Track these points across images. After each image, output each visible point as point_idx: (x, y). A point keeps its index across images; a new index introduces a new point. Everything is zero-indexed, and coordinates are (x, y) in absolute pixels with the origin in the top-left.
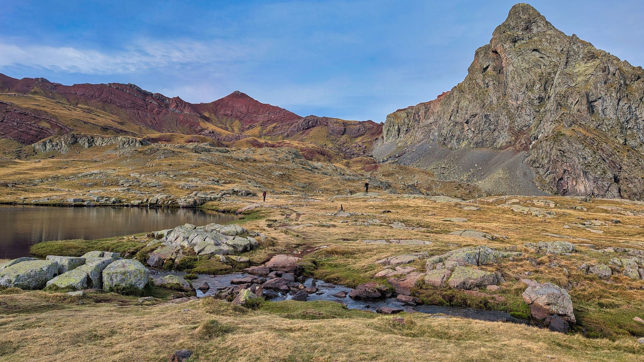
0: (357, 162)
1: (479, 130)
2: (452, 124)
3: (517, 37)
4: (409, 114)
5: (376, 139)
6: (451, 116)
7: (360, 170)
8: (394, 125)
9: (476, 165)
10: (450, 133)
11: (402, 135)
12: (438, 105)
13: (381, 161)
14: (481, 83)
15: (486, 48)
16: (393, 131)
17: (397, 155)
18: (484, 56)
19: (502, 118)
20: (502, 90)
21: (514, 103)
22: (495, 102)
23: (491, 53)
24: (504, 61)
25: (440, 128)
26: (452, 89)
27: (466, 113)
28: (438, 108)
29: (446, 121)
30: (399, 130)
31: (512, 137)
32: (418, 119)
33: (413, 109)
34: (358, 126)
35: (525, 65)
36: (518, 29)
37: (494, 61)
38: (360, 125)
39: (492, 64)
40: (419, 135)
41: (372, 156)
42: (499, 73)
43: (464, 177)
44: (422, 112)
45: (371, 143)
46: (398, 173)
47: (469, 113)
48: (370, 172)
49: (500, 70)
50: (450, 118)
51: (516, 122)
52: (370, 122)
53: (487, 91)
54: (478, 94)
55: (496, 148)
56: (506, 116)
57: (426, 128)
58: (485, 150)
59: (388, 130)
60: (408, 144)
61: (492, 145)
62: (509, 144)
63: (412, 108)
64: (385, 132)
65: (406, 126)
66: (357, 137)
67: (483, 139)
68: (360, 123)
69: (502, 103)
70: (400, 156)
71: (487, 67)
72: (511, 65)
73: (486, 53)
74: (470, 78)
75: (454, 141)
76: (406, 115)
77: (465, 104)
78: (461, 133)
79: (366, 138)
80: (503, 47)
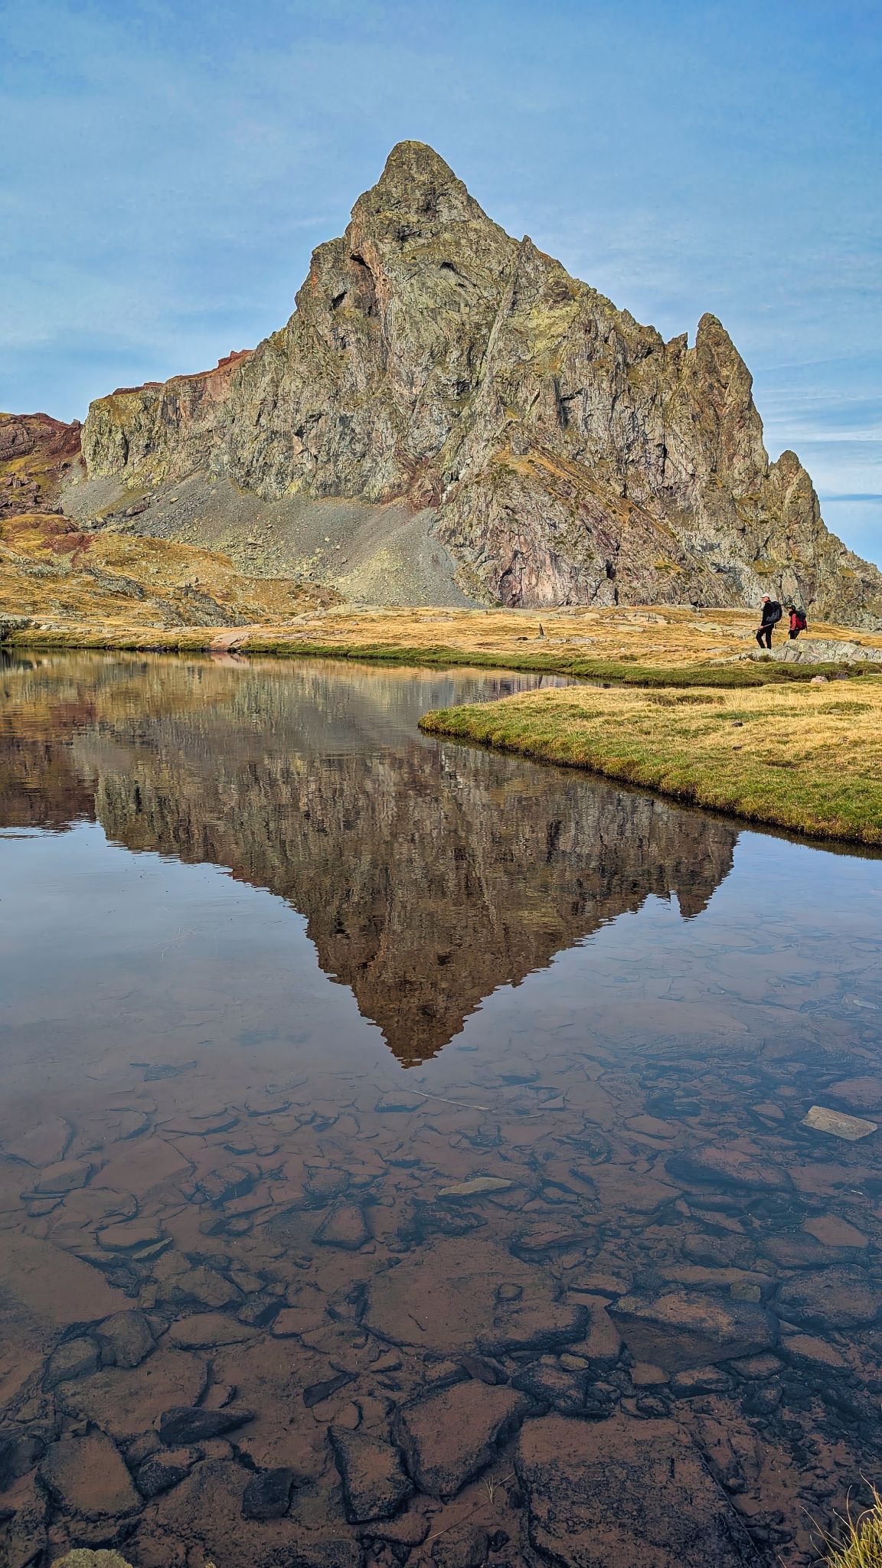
0: (25, 526)
1: (328, 454)
2: (263, 436)
3: (408, 227)
4: (148, 404)
5: (66, 466)
6: (260, 416)
7: (39, 548)
8: (110, 431)
9: (327, 539)
10: (261, 459)
11: (135, 458)
12: (224, 385)
13: (89, 524)
14: (329, 337)
15: (337, 248)
16: (111, 446)
17: (129, 511)
18: (333, 267)
19: (380, 425)
20: (377, 358)
21: (406, 392)
22: (362, 387)
23: (348, 261)
24: (379, 286)
25: (235, 446)
26: (260, 346)
27: (297, 411)
28: (224, 393)
29: (247, 426)
30: (126, 444)
31: (403, 473)
32: (174, 418)
33: (158, 391)
34: (10, 428)
35: (425, 300)
36: (409, 207)
37: (357, 282)
38: (16, 426)
39: (353, 291)
40: (181, 460)
41: (60, 512)
42: (369, 313)
43: (304, 568)
44: (184, 400)
45: (52, 475)
46: (144, 556)
47: (304, 410)
48: (70, 555)
49: (370, 308)
50: (258, 420)
51: (410, 439)
52: (43, 418)
53: (342, 357)
54: (323, 363)
55: (369, 498)
56: (389, 423)
57: (197, 441)
58: (344, 502)
59: (97, 443)
60: (154, 482)
61: (360, 492)
62: (397, 490)
63: (154, 386)
64: (87, 449)
65: (146, 434)
66: (9, 458)
67: (338, 477)
68: (16, 420)
69: (377, 389)
70: (136, 513)
71: (341, 297)
72: (396, 298)
73: (336, 260)
74: (302, 321)
75: (271, 479)
76: (142, 406)
77: (294, 388)
78: (286, 458)
79: (38, 462)
80: (377, 249)
